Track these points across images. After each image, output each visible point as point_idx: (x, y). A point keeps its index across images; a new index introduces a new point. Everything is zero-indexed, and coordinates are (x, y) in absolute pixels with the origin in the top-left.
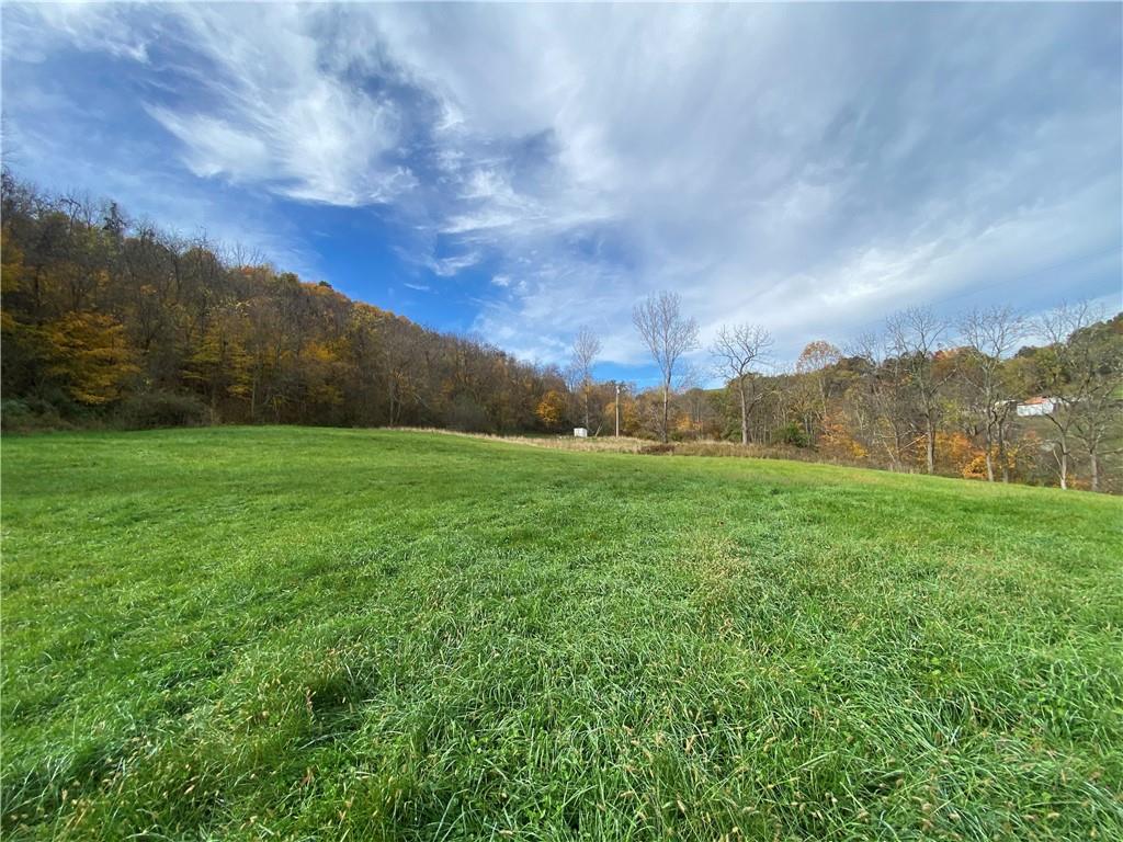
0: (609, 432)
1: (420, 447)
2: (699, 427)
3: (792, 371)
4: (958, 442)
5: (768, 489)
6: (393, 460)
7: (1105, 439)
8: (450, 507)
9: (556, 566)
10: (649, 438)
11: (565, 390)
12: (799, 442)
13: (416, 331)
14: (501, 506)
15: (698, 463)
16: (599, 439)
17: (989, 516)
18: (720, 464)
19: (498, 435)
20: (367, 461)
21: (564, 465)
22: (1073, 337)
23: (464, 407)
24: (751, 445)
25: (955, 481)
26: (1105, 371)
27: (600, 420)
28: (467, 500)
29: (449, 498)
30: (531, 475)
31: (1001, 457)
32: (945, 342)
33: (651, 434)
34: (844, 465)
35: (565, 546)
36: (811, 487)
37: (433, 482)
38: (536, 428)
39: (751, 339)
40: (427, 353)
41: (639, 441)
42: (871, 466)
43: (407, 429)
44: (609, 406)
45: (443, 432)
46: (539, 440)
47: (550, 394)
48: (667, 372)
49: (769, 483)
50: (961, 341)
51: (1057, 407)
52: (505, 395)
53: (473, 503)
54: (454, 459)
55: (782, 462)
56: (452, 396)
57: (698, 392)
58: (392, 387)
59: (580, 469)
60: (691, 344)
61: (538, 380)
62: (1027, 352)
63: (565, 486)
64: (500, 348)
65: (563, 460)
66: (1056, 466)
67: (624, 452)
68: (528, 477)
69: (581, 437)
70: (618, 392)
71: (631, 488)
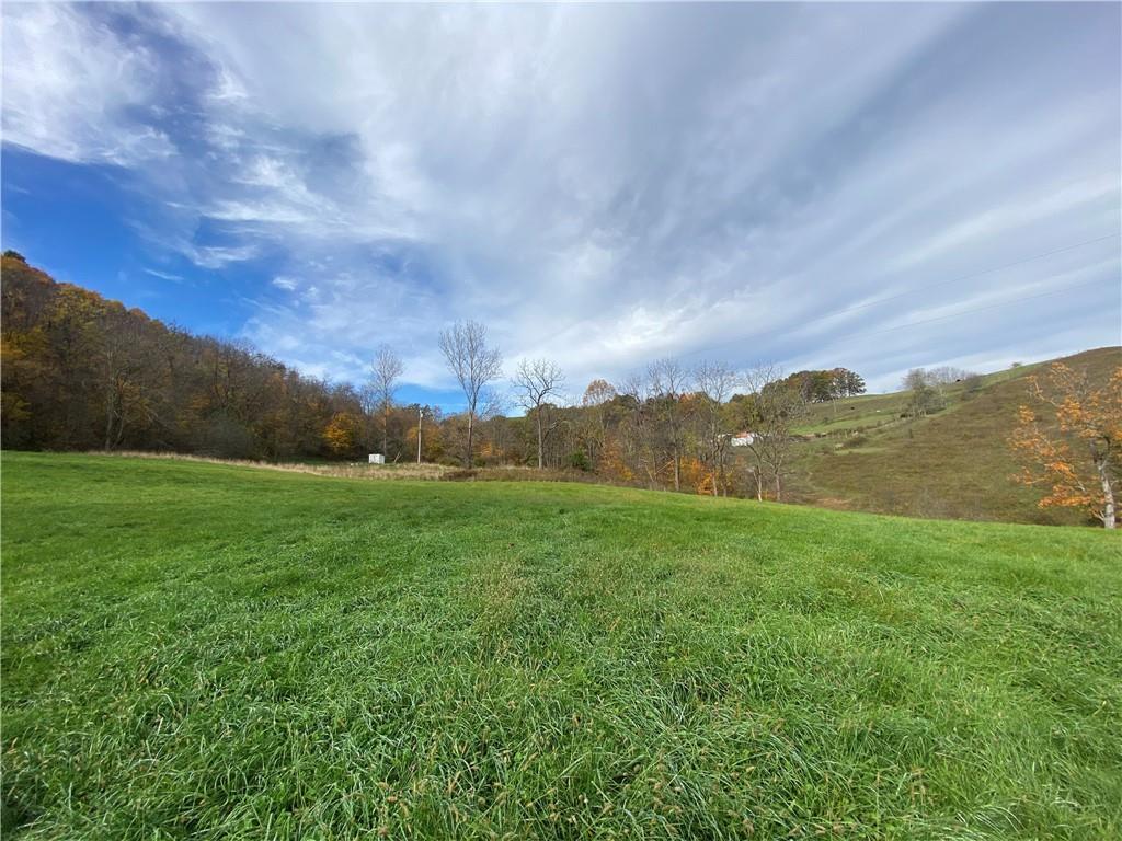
0: (411, 458)
1: (148, 477)
2: (501, 452)
3: (580, 404)
4: (695, 466)
5: (556, 510)
6: (104, 495)
8: (187, 552)
9: (327, 611)
10: (452, 464)
11: (361, 411)
12: (584, 467)
13: (157, 329)
14: (263, 547)
15: (497, 488)
16: (398, 465)
17: (713, 524)
18: (517, 486)
19: (269, 462)
20: (58, 497)
21: (351, 495)
22: (764, 389)
23: (222, 428)
24: (546, 469)
25: (693, 497)
27: (400, 446)
28: (213, 544)
29: (185, 542)
30: (308, 509)
31: (722, 477)
32: (686, 387)
33: (456, 459)
34: (617, 485)
35: (341, 587)
36: (585, 505)
37: (162, 523)
39: (547, 374)
40: (171, 359)
41: (442, 467)
42: (637, 486)
43: (133, 454)
44: (411, 430)
45: (190, 458)
46: (325, 468)
47: (341, 416)
48: (472, 399)
49: (558, 504)
50: (696, 388)
51: (755, 438)
52: (280, 415)
53: (222, 546)
54: (200, 492)
55: (571, 485)
56: (206, 413)
57: (500, 420)
58: (111, 398)
59: (371, 499)
60: (495, 373)
61: (327, 399)
62: (737, 398)
63: (350, 519)
64: (279, 360)
65: (350, 490)
66: (756, 484)
67: (425, 479)
68: (302, 511)
69: (376, 464)
70: (422, 415)
71: (427, 517)
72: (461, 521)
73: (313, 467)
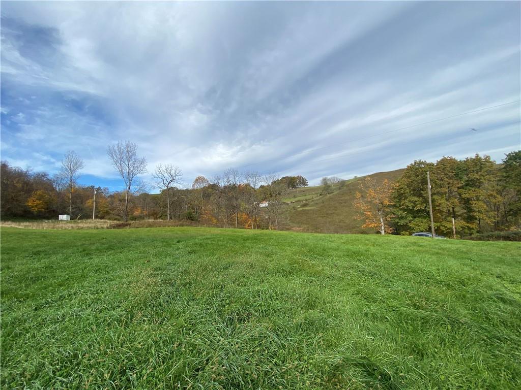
0: (88, 217)
2: (145, 213)
3: (191, 188)
4: (245, 216)
5: (176, 241)
7: (279, 214)
10: (115, 219)
11: (53, 189)
12: (192, 219)
15: (143, 232)
16: (79, 221)
17: (250, 241)
18: (154, 230)
21: (45, 240)
22: (272, 183)
24: (172, 221)
25: (242, 230)
26: (279, 194)
27: (81, 210)
30: (13, 249)
31: (255, 221)
32: (241, 181)
34: (209, 227)
35: (33, 296)
36: (192, 237)
38: (24, 216)
39: (173, 172)
41: (108, 221)
42: (218, 227)
44: (88, 201)
46: (27, 224)
47: (39, 192)
48: (128, 184)
49: (177, 238)
50: (245, 182)
51: (269, 204)
55: (185, 228)
57: (146, 196)
59: (59, 241)
61: (29, 181)
62: (262, 187)
63: (43, 255)
65: (44, 237)
66: (268, 223)
67: (97, 228)
69: (64, 221)
70: (96, 192)
71: (97, 249)
72: (119, 251)
73: (18, 223)
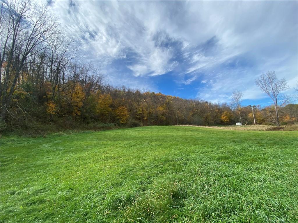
0: (251, 123)
1: (186, 130)
6: (180, 134)
8: (198, 147)
10: (270, 125)
11: (231, 110)
13: (181, 100)
14: (214, 148)
16: (247, 126)
19: (208, 126)
20: (173, 134)
21: (235, 135)
23: (196, 119)
27: (246, 120)
28: (203, 145)
29: (197, 145)
30: (223, 138)
33: (271, 123)
35: (242, 163)
37: (191, 140)
38: (221, 123)
40: (185, 105)
41: (265, 126)
43: (182, 125)
44: (249, 114)
45: (191, 126)
46: (223, 127)
47: (225, 112)
48: (275, 100)
52: (209, 114)
53: (205, 146)
54: (196, 133)
56: (193, 116)
58: (177, 115)
59: (242, 136)
60: (284, 88)
61: (220, 108)
63: (237, 142)
64: (206, 101)
67: (259, 130)
68: (222, 139)
69: (239, 126)
70: (253, 109)
71: (266, 143)
73: (220, 127)
